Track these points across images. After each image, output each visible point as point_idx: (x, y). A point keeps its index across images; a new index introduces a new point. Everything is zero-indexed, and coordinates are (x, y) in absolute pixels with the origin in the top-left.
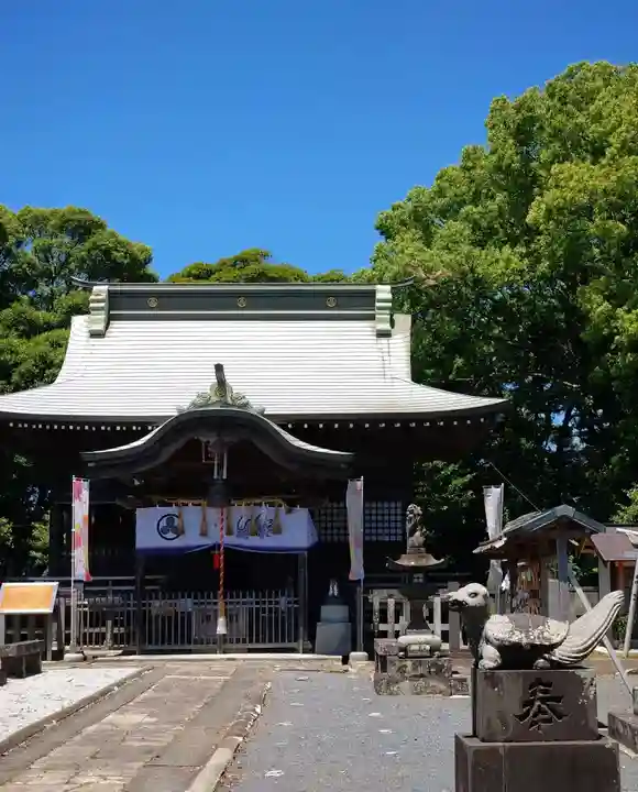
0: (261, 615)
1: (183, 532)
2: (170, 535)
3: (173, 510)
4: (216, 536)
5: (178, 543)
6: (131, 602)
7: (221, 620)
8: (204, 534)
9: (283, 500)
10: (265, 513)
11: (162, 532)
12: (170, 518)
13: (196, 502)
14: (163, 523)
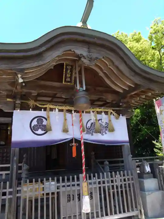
0: (111, 191)
1: (50, 130)
2: (40, 132)
3: (42, 113)
4: (75, 133)
5: (46, 138)
6: (8, 190)
7: (86, 200)
8: (65, 131)
9: (114, 110)
10: (104, 118)
11: (33, 129)
12: (40, 119)
13: (60, 108)
14: (35, 122)
